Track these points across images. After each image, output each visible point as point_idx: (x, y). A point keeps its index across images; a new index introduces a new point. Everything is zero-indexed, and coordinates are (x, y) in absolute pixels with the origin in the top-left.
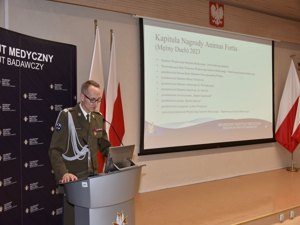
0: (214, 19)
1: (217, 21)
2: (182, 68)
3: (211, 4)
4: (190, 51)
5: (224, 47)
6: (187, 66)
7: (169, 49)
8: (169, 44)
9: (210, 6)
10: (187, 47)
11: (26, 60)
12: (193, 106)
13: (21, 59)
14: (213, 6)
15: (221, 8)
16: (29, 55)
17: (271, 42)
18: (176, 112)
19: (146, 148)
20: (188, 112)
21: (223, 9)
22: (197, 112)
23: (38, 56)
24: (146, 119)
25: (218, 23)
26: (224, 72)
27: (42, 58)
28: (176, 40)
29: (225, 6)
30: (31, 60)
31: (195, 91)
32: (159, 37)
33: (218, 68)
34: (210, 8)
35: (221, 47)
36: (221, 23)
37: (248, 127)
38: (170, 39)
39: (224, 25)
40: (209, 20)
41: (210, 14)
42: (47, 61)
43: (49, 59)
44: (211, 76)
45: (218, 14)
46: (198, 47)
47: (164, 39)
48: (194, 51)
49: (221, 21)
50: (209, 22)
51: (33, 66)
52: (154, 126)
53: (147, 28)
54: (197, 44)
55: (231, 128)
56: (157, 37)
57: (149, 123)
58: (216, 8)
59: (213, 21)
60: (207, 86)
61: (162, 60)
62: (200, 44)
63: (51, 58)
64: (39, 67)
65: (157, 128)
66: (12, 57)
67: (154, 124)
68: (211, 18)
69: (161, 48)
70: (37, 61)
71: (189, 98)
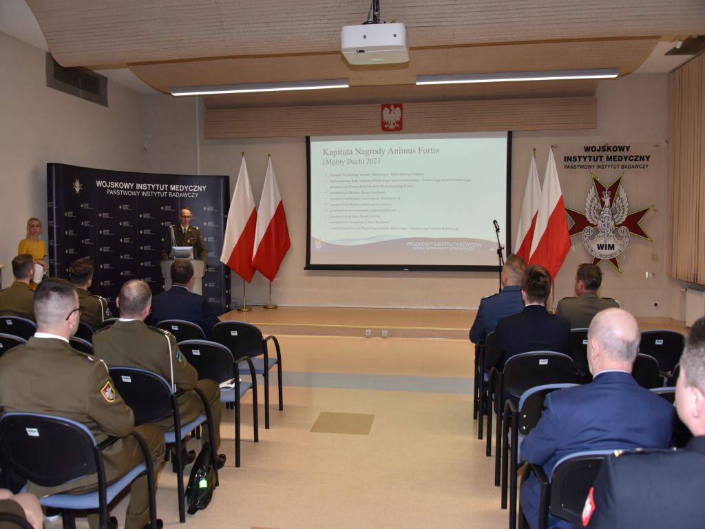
0: (387, 124)
1: (392, 125)
2: (356, 181)
3: (383, 107)
4: (366, 161)
5: (417, 151)
6: (362, 178)
7: (340, 162)
8: (339, 157)
9: (383, 109)
10: (362, 157)
11: (184, 191)
12: (369, 222)
13: (180, 192)
14: (386, 108)
15: (398, 109)
16: (186, 188)
17: (506, 133)
18: (348, 228)
19: (312, 262)
20: (362, 228)
21: (401, 109)
22: (376, 229)
23: (194, 188)
24: (313, 234)
25: (392, 127)
26: (417, 181)
27: (197, 189)
28: (349, 152)
29: (404, 104)
30: (188, 191)
31: (373, 205)
32: (328, 152)
33: (406, 177)
34: (382, 111)
35: (412, 152)
36: (397, 125)
37: (456, 249)
38: (341, 152)
39: (404, 127)
40: (380, 125)
41: (382, 119)
42: (201, 190)
43: (202, 189)
44: (395, 187)
45: (392, 116)
46: (377, 156)
47: (333, 153)
48: (371, 161)
49: (397, 123)
50: (380, 128)
51: (190, 195)
52: (322, 242)
53: (313, 145)
54: (377, 152)
55: (428, 248)
56: (325, 152)
57: (315, 239)
58: (391, 111)
59: (386, 126)
60: (390, 199)
61: (332, 175)
62: (380, 151)
63: (204, 188)
64: (195, 195)
65: (324, 244)
66: (173, 192)
67: (322, 240)
68: (384, 123)
69: (330, 162)
70: (193, 192)
71: (365, 214)
